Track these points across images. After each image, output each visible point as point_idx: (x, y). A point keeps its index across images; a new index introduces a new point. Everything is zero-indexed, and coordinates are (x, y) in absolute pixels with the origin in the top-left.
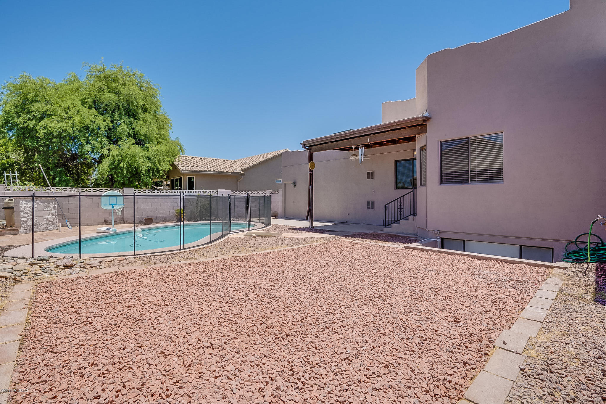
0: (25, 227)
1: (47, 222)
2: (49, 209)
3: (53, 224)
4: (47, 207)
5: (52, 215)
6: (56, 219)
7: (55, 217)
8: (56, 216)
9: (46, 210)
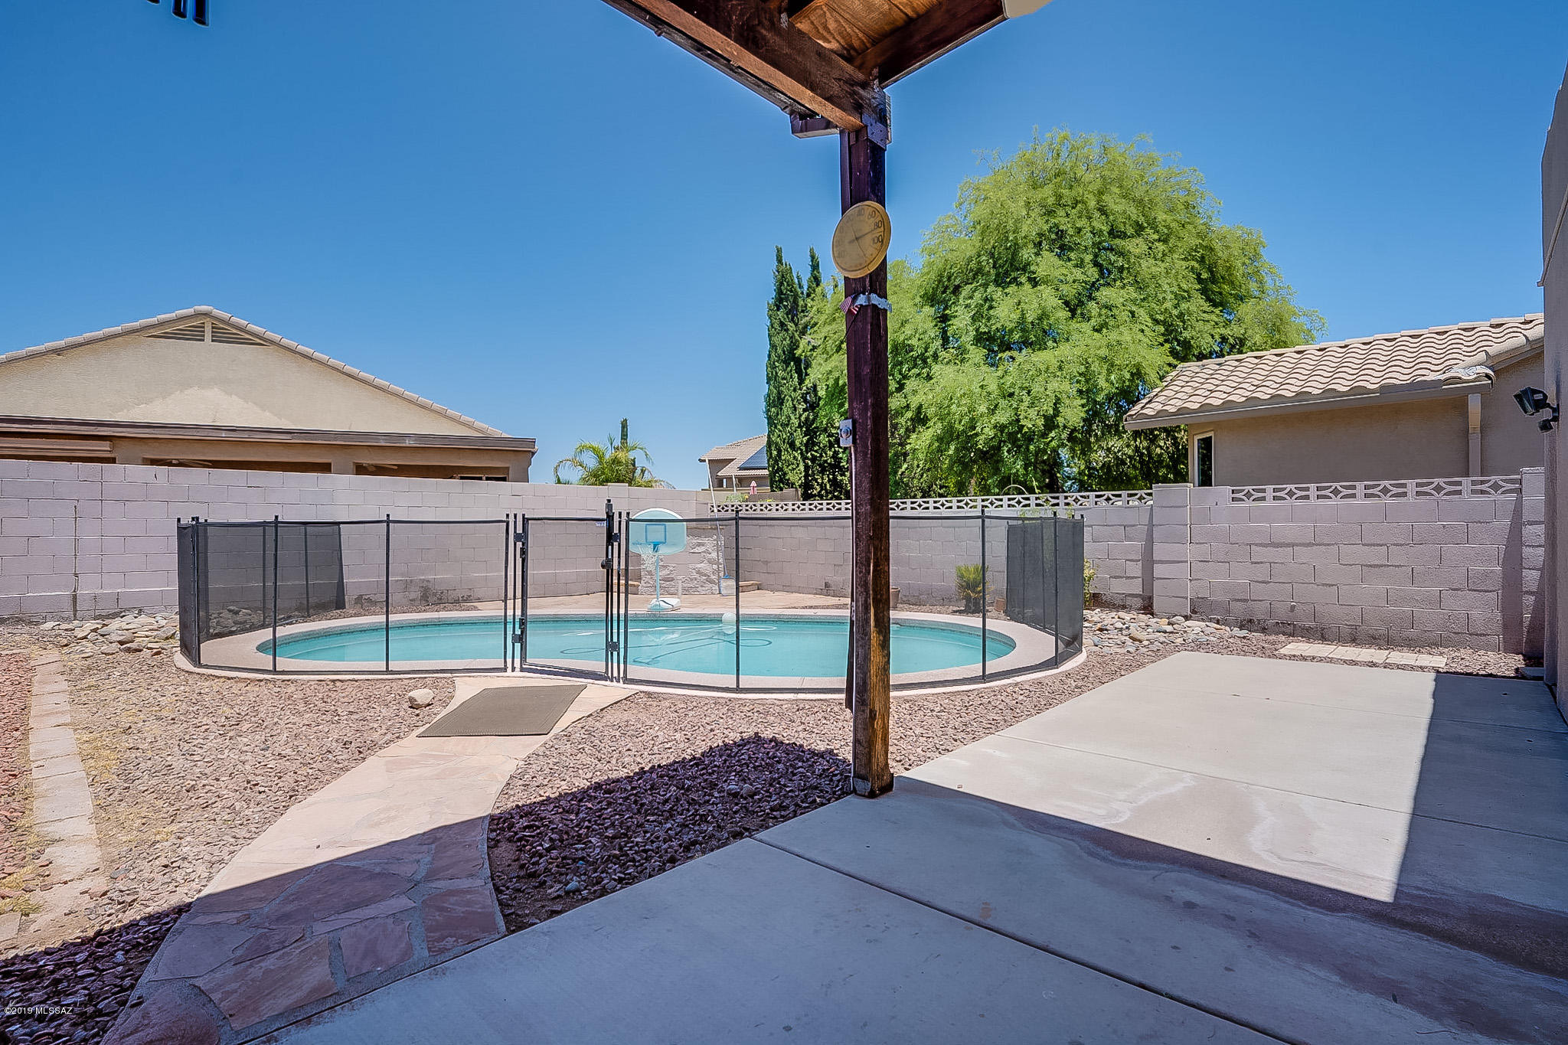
0: (649, 583)
1: (697, 576)
2: (701, 549)
3: (712, 582)
4: (699, 545)
5: (710, 562)
6: (719, 571)
7: (715, 567)
8: (718, 564)
9: (697, 551)
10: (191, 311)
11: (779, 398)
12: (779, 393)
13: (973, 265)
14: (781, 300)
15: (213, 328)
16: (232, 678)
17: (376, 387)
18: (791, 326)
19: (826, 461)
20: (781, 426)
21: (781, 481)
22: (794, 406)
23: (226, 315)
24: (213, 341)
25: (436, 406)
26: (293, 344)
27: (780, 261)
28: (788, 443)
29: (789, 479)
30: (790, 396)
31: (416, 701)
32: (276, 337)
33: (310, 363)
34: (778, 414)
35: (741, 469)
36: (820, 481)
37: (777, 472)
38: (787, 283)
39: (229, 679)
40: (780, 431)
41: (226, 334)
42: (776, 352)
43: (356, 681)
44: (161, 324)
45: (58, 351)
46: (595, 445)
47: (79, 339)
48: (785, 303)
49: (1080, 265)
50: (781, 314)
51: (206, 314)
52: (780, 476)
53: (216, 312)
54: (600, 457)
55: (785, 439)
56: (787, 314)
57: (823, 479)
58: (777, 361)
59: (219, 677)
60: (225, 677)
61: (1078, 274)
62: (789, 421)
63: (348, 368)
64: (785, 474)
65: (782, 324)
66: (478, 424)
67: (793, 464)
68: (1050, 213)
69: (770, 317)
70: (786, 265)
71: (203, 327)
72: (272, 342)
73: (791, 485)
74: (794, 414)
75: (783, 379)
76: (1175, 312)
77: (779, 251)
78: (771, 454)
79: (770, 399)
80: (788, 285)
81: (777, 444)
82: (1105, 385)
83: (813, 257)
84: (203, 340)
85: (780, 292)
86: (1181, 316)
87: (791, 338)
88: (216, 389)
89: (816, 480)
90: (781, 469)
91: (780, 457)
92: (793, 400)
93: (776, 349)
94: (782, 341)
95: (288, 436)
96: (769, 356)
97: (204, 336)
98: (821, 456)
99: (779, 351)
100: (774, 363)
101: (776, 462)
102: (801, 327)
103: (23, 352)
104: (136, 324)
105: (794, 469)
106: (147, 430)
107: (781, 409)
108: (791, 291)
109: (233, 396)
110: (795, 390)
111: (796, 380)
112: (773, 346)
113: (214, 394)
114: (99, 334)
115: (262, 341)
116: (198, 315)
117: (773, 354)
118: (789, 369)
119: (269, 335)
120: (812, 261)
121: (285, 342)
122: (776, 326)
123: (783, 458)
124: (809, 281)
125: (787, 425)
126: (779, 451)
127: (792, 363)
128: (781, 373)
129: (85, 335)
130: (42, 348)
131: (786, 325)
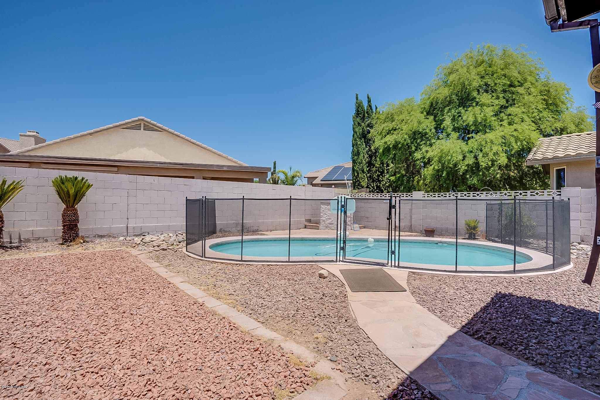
0: (324, 225)
3: (348, 225)
6: (351, 221)
8: (351, 218)
10: (137, 119)
11: (358, 152)
12: (358, 151)
13: (448, 99)
14: (358, 114)
15: (144, 125)
16: (224, 263)
17: (202, 147)
18: (363, 124)
19: (375, 178)
20: (359, 163)
21: (358, 185)
22: (364, 156)
23: (149, 120)
24: (144, 130)
25: (224, 155)
26: (172, 131)
27: (357, 99)
28: (361, 170)
29: (362, 185)
30: (362, 152)
31: (323, 275)
32: (167, 128)
33: (179, 138)
34: (357, 159)
35: (321, 181)
36: (372, 185)
37: (357, 182)
38: (361, 107)
39: (222, 263)
40: (358, 165)
41: (149, 127)
42: (356, 134)
43: (278, 265)
44: (127, 123)
45: (91, 134)
46: (284, 170)
47: (98, 129)
48: (360, 115)
49: (498, 98)
50: (358, 119)
51: (142, 120)
52: (358, 183)
53: (146, 119)
54: (286, 175)
55: (360, 169)
56: (361, 119)
57: (373, 184)
58: (357, 138)
59: (217, 262)
60: (220, 262)
61: (497, 102)
62: (362, 162)
63: (192, 140)
64: (360, 183)
65: (359, 123)
66: (239, 162)
67: (363, 179)
68: (482, 77)
69: (354, 121)
70: (360, 100)
71: (141, 125)
72: (165, 130)
73: (363, 187)
74: (364, 158)
75: (360, 145)
76: (538, 117)
77: (357, 95)
78: (354, 175)
79: (354, 153)
80: (361, 108)
81: (357, 171)
82: (516, 147)
83: (368, 98)
84: (140, 130)
85: (358, 111)
86: (540, 119)
87: (363, 129)
88: (145, 148)
89: (371, 185)
90: (359, 181)
91: (358, 176)
92: (363, 154)
93: (357, 133)
94: (359, 130)
95: (181, 166)
96: (353, 136)
97: (141, 128)
98: (373, 176)
99: (358, 134)
100: (356, 139)
101: (357, 178)
102: (366, 124)
103: (79, 134)
104: (118, 124)
105: (364, 181)
106: (132, 163)
107: (359, 157)
108: (362, 111)
109: (151, 151)
110: (364, 150)
111: (364, 145)
112: (355, 132)
113: (144, 150)
114: (105, 127)
115: (161, 130)
116: (139, 120)
117: (355, 135)
118: (362, 141)
119: (164, 127)
120: (368, 99)
121: (170, 130)
122: (356, 124)
123: (360, 176)
124: (367, 107)
125: (361, 163)
126: (358, 174)
127: (363, 139)
128: (359, 143)
129: (100, 128)
130: (85, 133)
131: (360, 124)
